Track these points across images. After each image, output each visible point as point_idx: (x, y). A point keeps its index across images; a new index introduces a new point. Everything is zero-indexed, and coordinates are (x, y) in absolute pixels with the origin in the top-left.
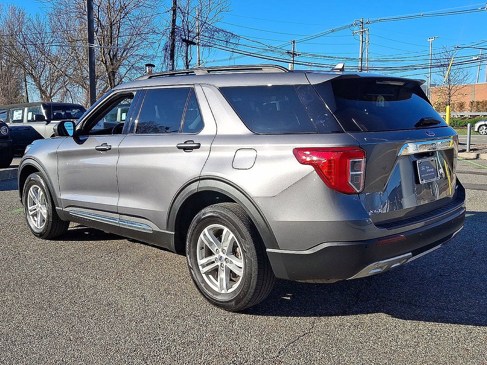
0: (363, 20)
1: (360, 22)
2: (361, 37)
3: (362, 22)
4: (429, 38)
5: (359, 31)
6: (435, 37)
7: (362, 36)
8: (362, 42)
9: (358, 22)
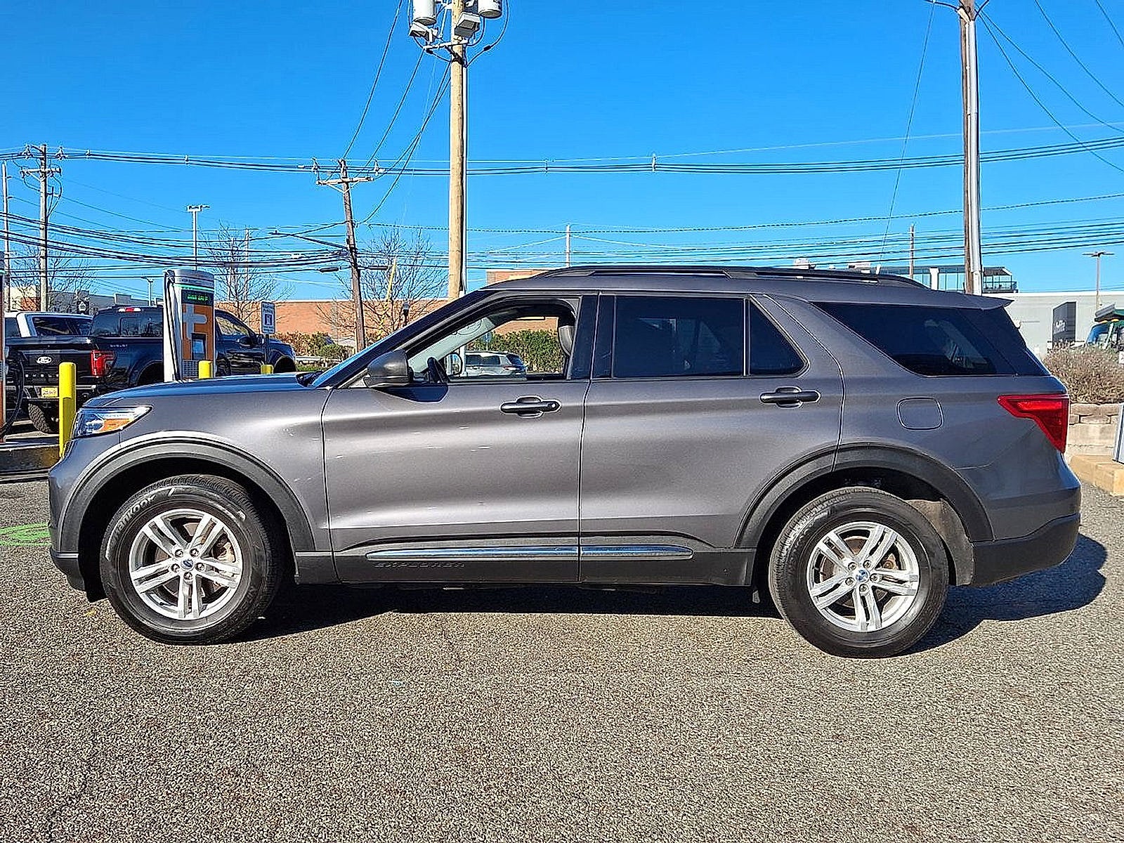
0: (45, 148)
1: (39, 152)
2: (42, 184)
3: (43, 151)
4: (190, 207)
5: (39, 170)
6: (201, 207)
7: (45, 181)
8: (46, 197)
9: (33, 151)
